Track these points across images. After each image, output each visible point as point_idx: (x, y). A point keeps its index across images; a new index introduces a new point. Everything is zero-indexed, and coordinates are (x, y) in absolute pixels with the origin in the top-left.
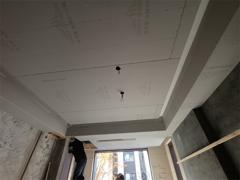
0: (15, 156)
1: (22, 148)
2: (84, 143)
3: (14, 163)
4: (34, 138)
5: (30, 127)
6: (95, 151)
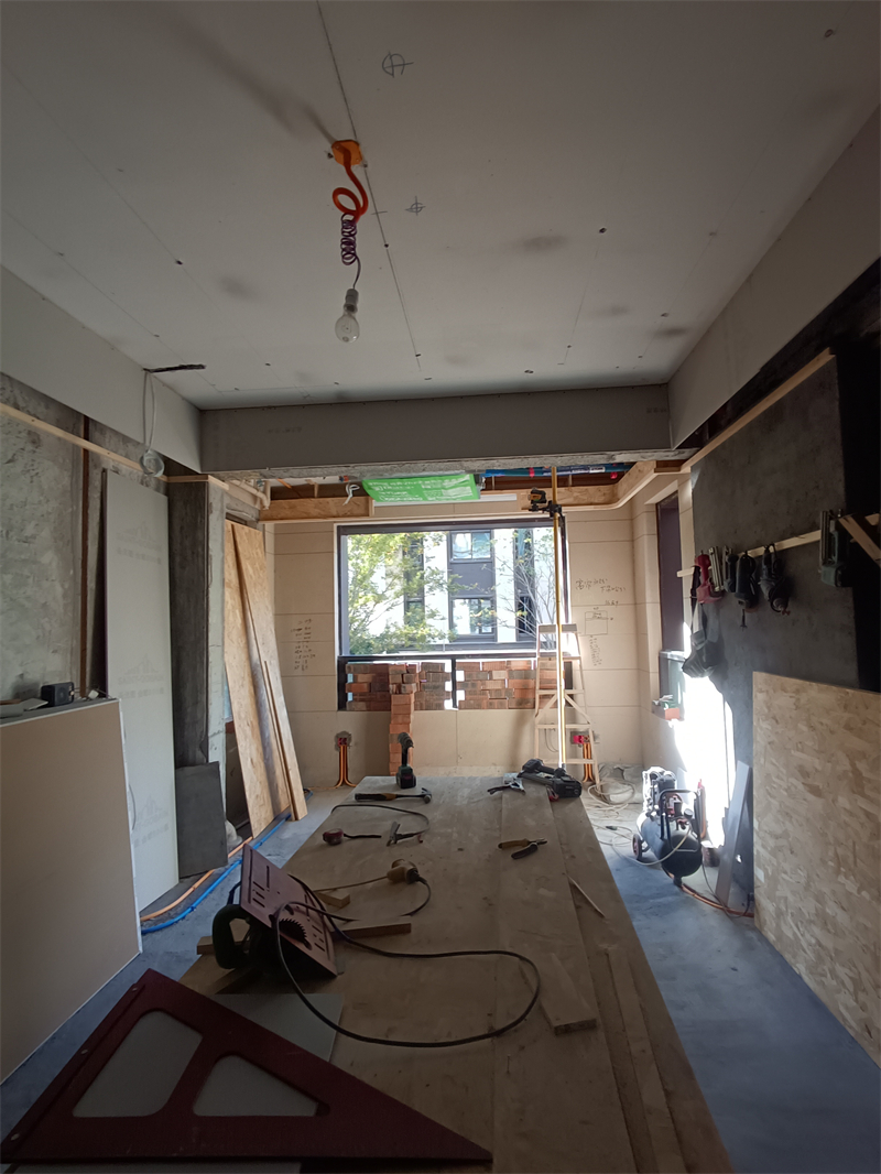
0: (23, 557)
1: (33, 523)
3: (30, 580)
4: (66, 481)
5: (24, 435)
6: (338, 527)
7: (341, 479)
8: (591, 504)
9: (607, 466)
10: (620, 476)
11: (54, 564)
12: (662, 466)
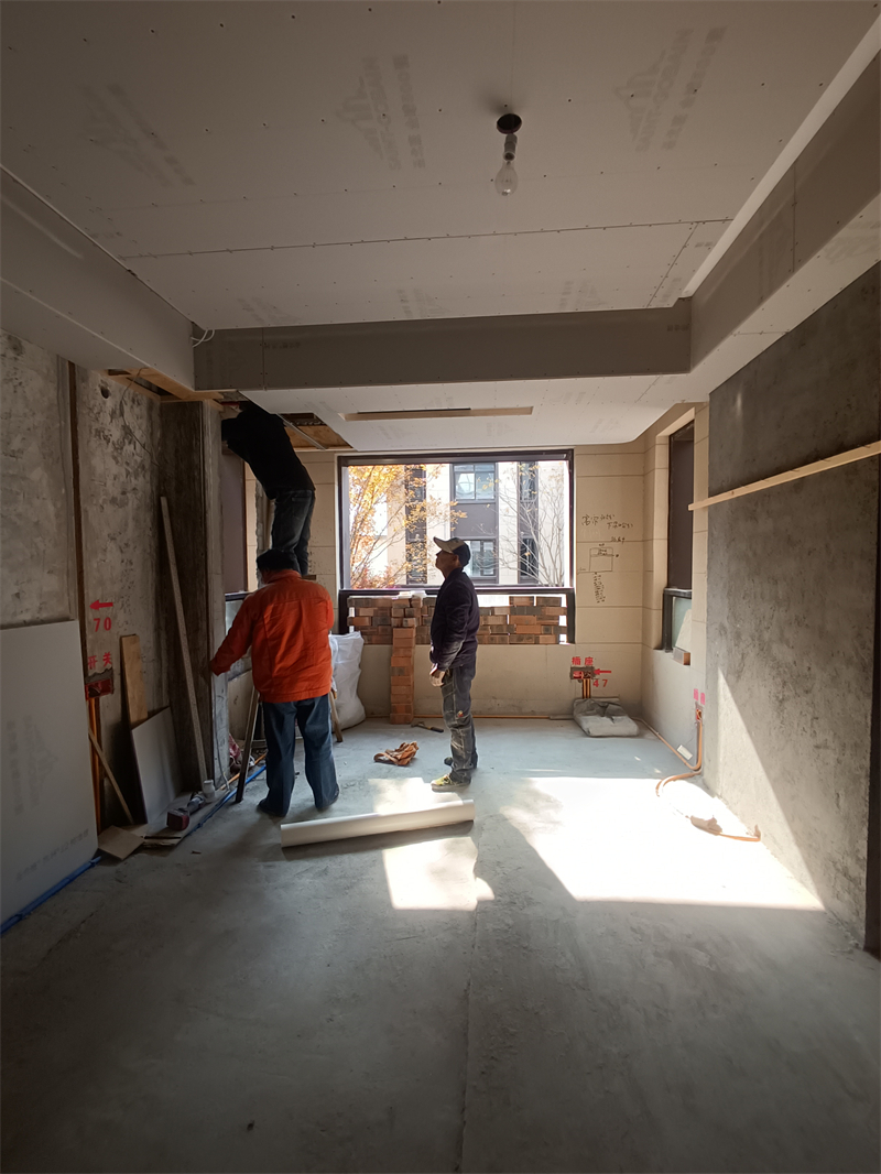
0: (11, 472)
1: (19, 438)
2: (286, 422)
3: (21, 497)
4: (52, 393)
5: (4, 339)
6: (340, 458)
11: (44, 482)
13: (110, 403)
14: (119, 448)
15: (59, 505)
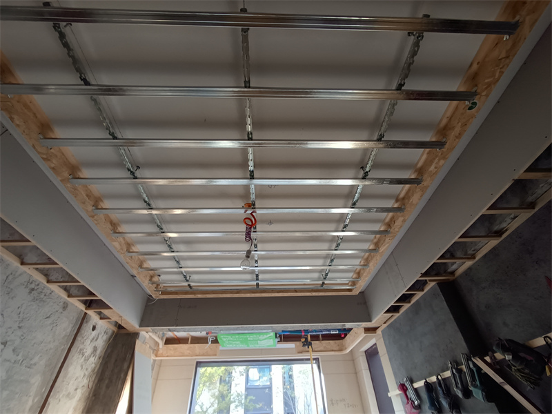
0: (22, 378)
1: (39, 356)
3: (17, 396)
4: (69, 330)
5: (62, 304)
6: (197, 362)
7: (207, 333)
8: (333, 351)
9: (339, 330)
10: (346, 335)
11: (37, 383)
12: (367, 330)
13: (94, 333)
14: (87, 360)
15: (35, 401)
